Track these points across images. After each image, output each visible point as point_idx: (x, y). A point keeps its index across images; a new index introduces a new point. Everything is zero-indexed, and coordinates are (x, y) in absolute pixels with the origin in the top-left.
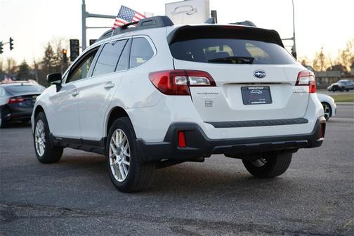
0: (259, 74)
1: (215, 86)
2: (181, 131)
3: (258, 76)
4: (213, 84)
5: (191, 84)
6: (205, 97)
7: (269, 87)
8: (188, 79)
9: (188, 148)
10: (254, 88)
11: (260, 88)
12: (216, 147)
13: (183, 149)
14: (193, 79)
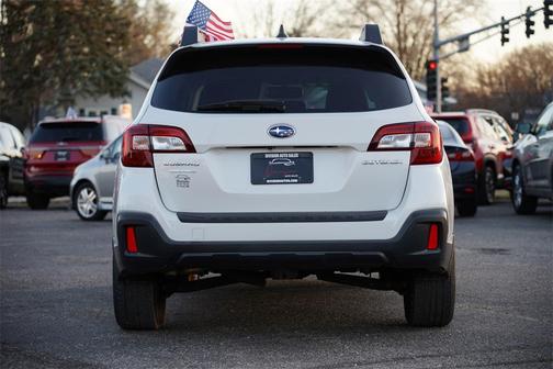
0: (278, 131)
1: (195, 152)
2: (130, 225)
3: (275, 135)
4: (190, 149)
5: (155, 148)
6: (177, 169)
7: (311, 154)
8: (150, 141)
9: (139, 254)
10: (277, 156)
11: (291, 156)
12: (185, 255)
13: (132, 255)
14: (160, 141)
